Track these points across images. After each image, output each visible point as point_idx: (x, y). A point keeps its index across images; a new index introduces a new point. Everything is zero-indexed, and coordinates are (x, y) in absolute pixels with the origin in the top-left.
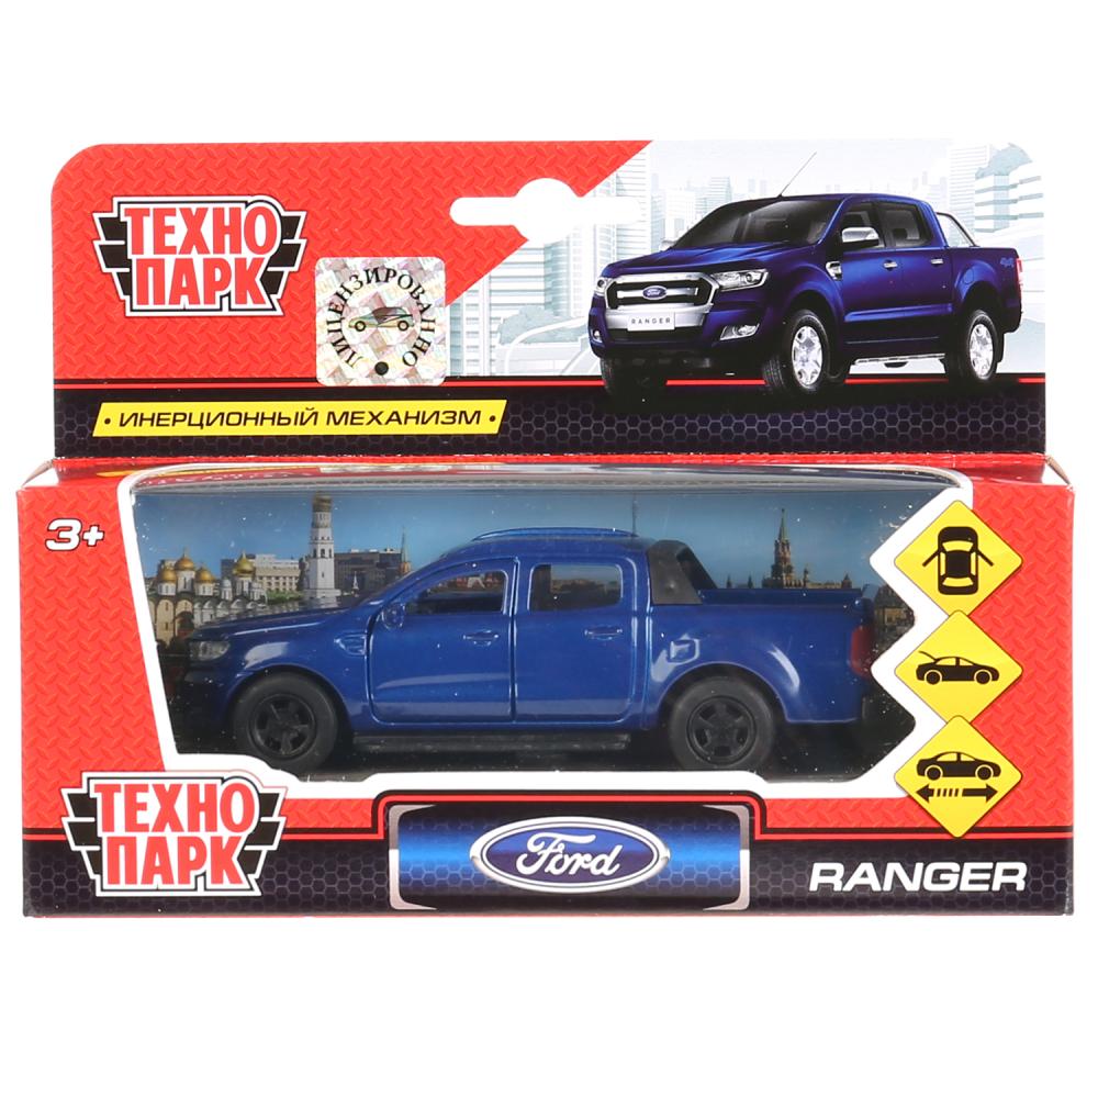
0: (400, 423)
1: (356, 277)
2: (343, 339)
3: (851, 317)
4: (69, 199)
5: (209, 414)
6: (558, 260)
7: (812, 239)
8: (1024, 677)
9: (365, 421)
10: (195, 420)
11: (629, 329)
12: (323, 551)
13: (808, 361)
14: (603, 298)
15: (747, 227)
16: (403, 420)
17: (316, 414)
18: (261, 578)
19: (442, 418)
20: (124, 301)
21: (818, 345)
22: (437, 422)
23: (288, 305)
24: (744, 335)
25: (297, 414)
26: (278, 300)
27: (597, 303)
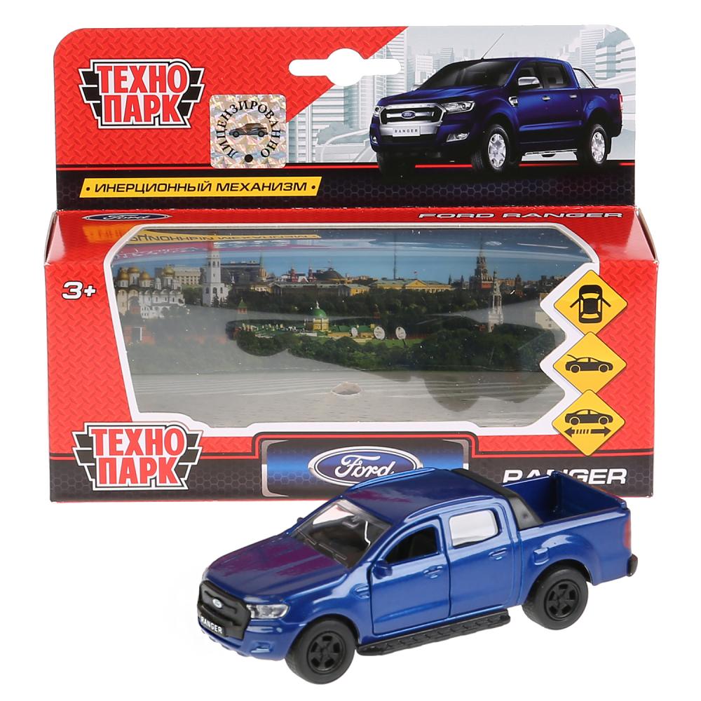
0: (260, 190)
1: (234, 106)
2: (226, 141)
3: (522, 129)
4: (64, 60)
5: (148, 185)
6: (352, 96)
7: (500, 84)
8: (627, 368)
9: (239, 189)
10: (140, 188)
11: (394, 136)
12: (214, 263)
13: (498, 153)
14: (378, 118)
15: (462, 77)
16: (261, 188)
17: (210, 184)
18: (178, 277)
19: (284, 187)
20: (97, 120)
21: (503, 145)
22: (281, 190)
23: (193, 123)
24: (460, 139)
25: (199, 185)
26: (188, 119)
27: (375, 120)
